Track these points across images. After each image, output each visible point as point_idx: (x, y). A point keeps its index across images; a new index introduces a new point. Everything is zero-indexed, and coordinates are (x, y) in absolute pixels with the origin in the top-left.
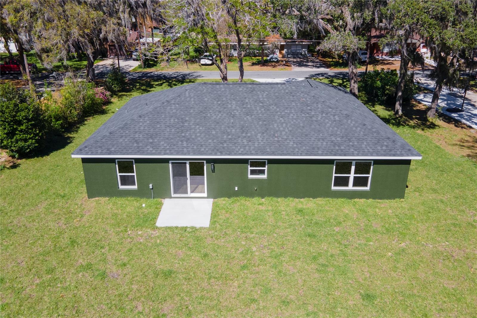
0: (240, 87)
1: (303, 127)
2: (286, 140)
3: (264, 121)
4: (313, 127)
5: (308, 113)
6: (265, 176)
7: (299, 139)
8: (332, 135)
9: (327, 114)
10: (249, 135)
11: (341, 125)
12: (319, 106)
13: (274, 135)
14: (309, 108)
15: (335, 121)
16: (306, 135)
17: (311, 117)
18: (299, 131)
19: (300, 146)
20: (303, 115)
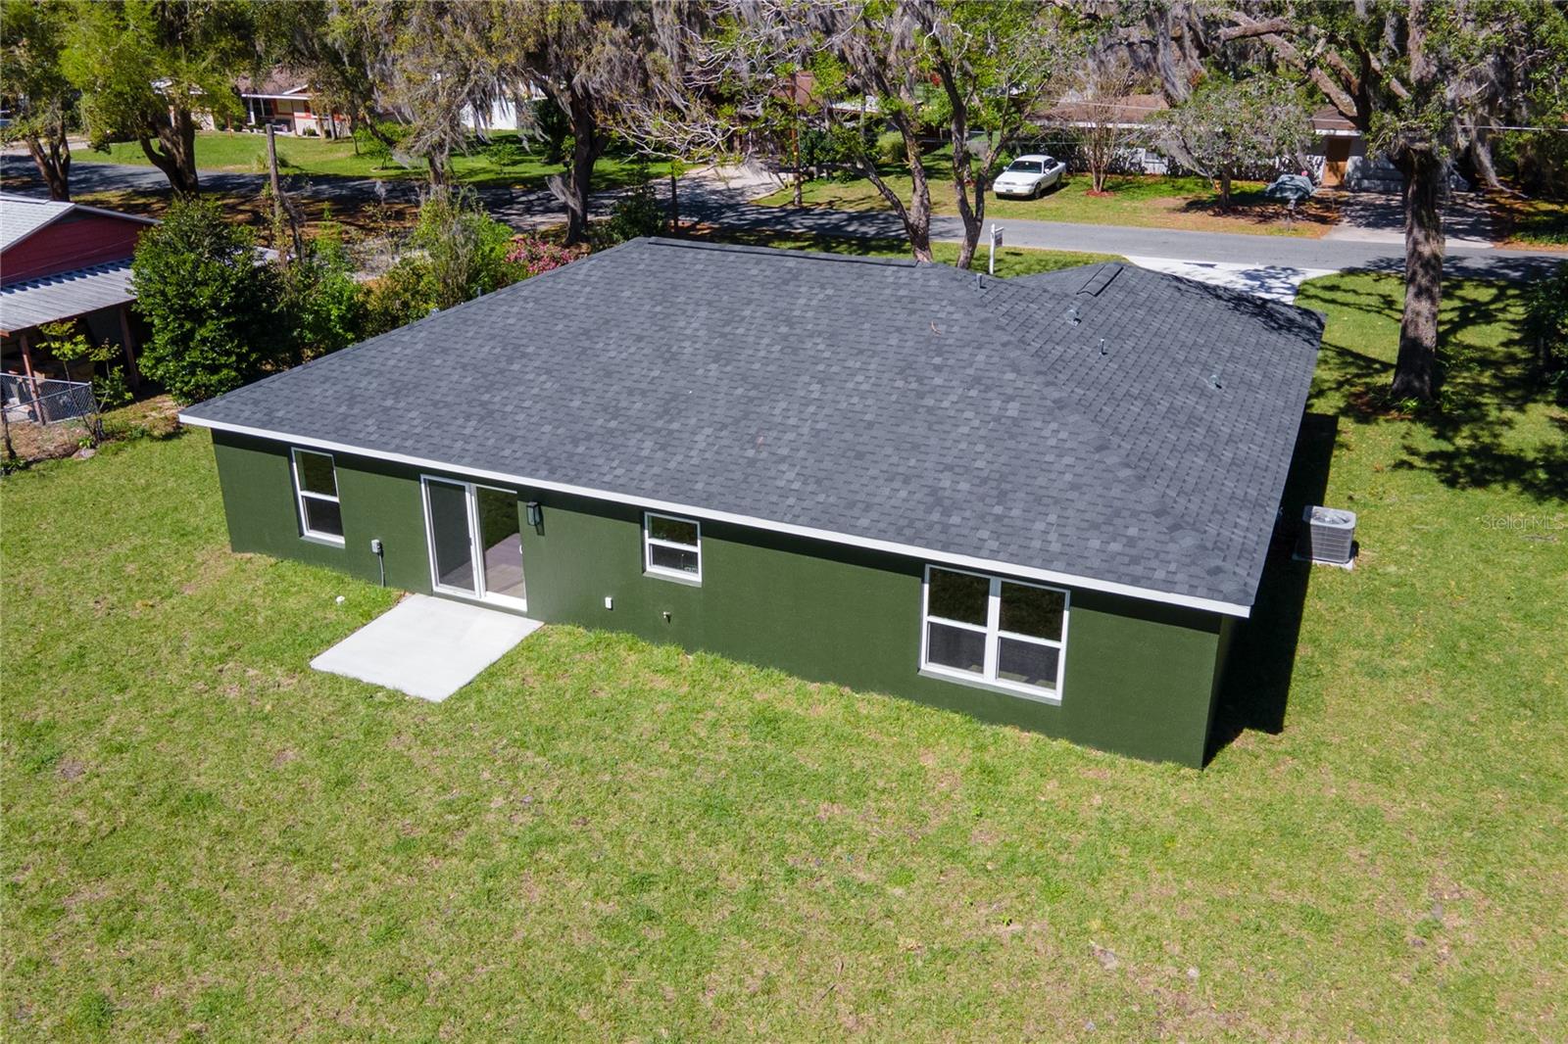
0: (758, 263)
1: (870, 425)
2: (783, 459)
3: (755, 387)
4: (904, 429)
5: (920, 380)
6: (694, 577)
7: (827, 464)
8: (949, 468)
9: (988, 389)
10: (675, 426)
11: (1012, 437)
12: (981, 358)
13: (754, 437)
14: (937, 360)
15: (997, 419)
16: (860, 456)
17: (921, 395)
18: (848, 436)
19: (812, 487)
20: (900, 383)
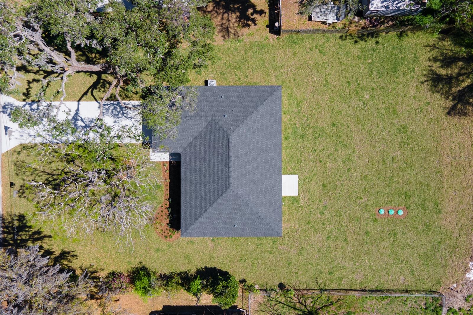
10: (270, 159)
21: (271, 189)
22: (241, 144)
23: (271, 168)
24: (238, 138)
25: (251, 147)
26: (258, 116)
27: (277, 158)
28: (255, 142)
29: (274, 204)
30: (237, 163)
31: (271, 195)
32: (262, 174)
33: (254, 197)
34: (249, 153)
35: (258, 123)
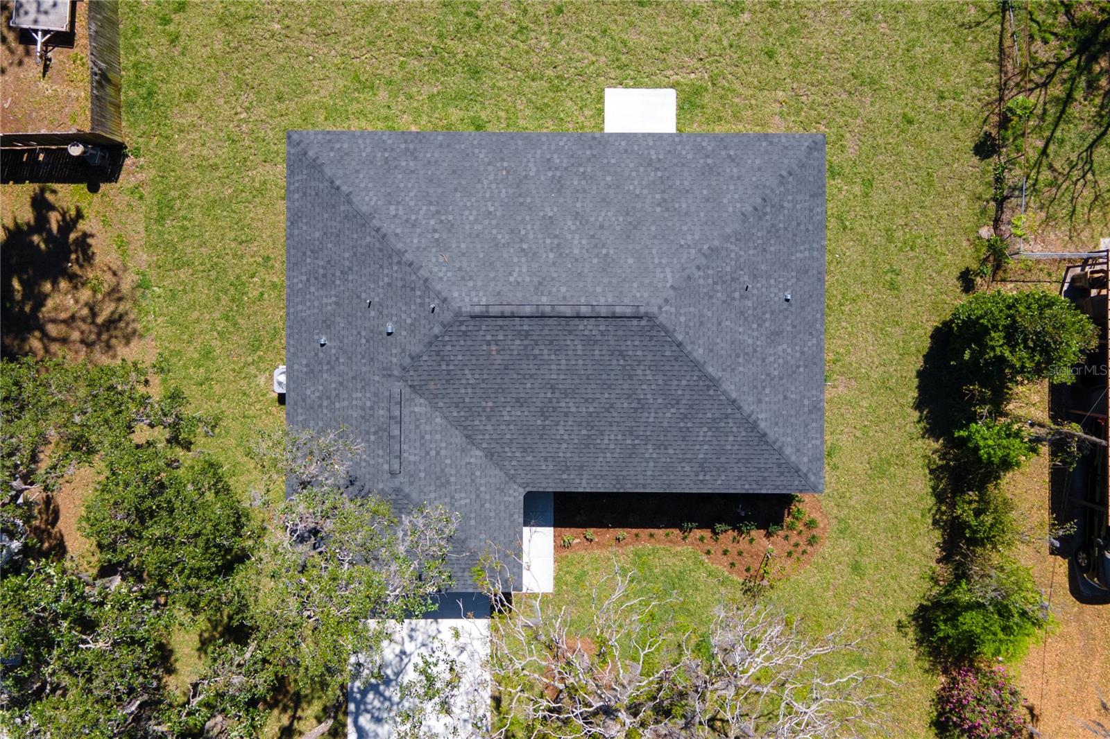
2: (489, 164)
3: (522, 204)
4: (439, 190)
5: (442, 221)
7: (467, 164)
8: (413, 172)
9: (407, 221)
10: (550, 174)
11: (389, 194)
12: (416, 241)
13: (508, 173)
14: (437, 236)
17: (438, 212)
21: (657, 169)
22: (492, 275)
23: (582, 169)
24: (471, 284)
25: (503, 238)
26: (393, 213)
27: (545, 147)
28: (486, 222)
29: (709, 161)
30: (563, 289)
31: (678, 169)
32: (603, 200)
33: (685, 228)
34: (525, 246)
35: (417, 213)
